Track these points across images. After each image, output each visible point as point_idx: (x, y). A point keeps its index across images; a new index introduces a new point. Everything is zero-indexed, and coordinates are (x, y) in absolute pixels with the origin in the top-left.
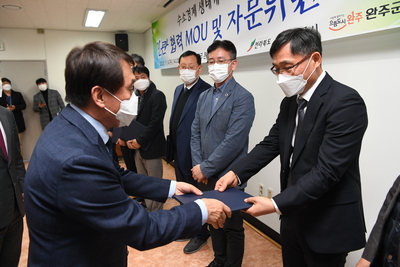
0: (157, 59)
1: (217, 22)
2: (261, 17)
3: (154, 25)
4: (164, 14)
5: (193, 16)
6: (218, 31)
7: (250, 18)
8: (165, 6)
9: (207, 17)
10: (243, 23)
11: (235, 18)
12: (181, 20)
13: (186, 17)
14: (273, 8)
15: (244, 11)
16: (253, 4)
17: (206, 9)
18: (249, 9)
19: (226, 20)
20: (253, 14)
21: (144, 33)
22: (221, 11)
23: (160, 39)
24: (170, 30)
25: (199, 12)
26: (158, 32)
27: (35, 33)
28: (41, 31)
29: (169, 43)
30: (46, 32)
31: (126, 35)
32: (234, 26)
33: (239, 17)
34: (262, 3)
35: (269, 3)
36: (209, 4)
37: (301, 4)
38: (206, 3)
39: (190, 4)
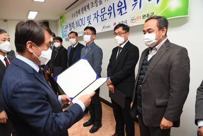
0: (63, 34)
1: (89, 18)
2: (106, 16)
3: (61, 18)
4: (65, 13)
5: (79, 15)
6: (90, 21)
7: (102, 16)
8: (66, 9)
9: (85, 15)
10: (99, 18)
11: (96, 16)
12: (73, 16)
13: (76, 15)
14: (111, 13)
15: (100, 14)
16: (103, 10)
17: (84, 12)
18: (102, 13)
19: (93, 17)
20: (103, 15)
21: (56, 21)
22: (91, 12)
23: (64, 24)
24: (69, 21)
25: (81, 13)
26: (63, 21)
27: (3, 21)
28: (6, 21)
29: (69, 26)
30: (8, 21)
31: (48, 22)
32: (96, 20)
33: (98, 16)
34: (107, 11)
35: (109, 11)
36: (85, 10)
37: (121, 12)
38: (84, 9)
39: (77, 9)
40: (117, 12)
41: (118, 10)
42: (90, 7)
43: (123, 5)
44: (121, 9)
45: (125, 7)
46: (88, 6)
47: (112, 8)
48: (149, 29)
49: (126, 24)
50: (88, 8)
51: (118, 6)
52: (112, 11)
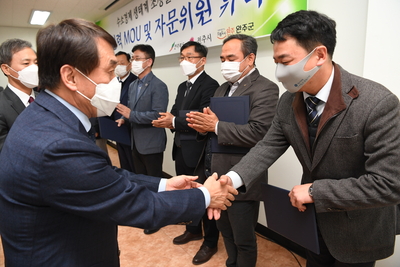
1: (147, 26)
2: (178, 26)
4: (106, 15)
5: (129, 20)
8: (106, 9)
9: (140, 21)
10: (166, 28)
12: (119, 22)
13: (124, 20)
14: (185, 20)
15: (166, 20)
16: (172, 14)
17: (139, 15)
18: (170, 19)
19: (154, 25)
20: (172, 23)
22: (151, 16)
25: (134, 16)
32: (159, 31)
33: (163, 24)
34: (178, 16)
35: (182, 16)
36: (141, 12)
37: (202, 18)
38: (139, 10)
39: (126, 10)
40: (196, 19)
41: (197, 15)
42: (150, 7)
43: (206, 7)
44: (202, 13)
45: (209, 10)
46: (146, 5)
47: (186, 10)
48: (230, 56)
49: (202, 43)
50: (147, 8)
51: (198, 9)
52: (187, 16)
